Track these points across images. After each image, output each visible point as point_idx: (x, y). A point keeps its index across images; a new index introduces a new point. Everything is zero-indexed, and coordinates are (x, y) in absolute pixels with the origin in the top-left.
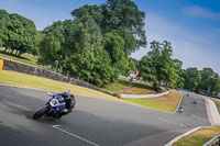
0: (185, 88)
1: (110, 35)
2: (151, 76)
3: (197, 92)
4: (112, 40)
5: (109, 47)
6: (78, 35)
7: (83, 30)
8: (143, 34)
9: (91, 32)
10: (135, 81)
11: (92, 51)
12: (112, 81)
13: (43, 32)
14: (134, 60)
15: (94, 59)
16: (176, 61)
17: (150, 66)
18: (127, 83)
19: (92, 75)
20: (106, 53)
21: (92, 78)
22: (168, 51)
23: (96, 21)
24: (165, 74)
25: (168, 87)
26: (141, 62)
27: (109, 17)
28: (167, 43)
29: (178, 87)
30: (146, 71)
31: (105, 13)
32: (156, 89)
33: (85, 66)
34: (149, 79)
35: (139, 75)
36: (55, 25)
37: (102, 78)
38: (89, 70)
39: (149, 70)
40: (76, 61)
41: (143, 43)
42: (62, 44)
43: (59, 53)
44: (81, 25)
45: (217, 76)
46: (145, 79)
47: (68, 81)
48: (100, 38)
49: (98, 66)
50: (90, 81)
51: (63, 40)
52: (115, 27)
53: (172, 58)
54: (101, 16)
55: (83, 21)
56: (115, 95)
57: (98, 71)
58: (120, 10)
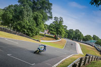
0: (68, 38)
1: (36, 13)
2: (54, 32)
3: (72, 40)
4: (37, 15)
5: (36, 19)
6: (21, 12)
7: (23, 10)
8: (51, 13)
9: (27, 11)
10: (47, 34)
11: (27, 20)
12: (36, 34)
13: (4, 10)
14: (47, 25)
15: (29, 24)
16: (65, 26)
17: (54, 28)
18: (43, 35)
19: (27, 31)
20: (34, 21)
21: (27, 33)
22: (61, 21)
23: (30, 6)
24: (60, 32)
25: (61, 37)
26: (50, 26)
27: (36, 4)
28: (61, 18)
29: (65, 37)
30: (52, 30)
31: (34, 2)
32: (56, 38)
33: (24, 27)
34: (53, 34)
35: (49, 32)
36: (10, 7)
37: (32, 32)
38: (26, 29)
39: (53, 30)
40: (20, 24)
41: (51, 18)
42: (13, 16)
43: (11, 20)
44: (22, 7)
45: (81, 33)
46: (51, 34)
47: (16, 34)
48: (32, 14)
49: (30, 27)
50: (26, 34)
51: (14, 14)
52: (38, 9)
53: (63, 25)
54: (32, 4)
55: (24, 6)
56: (37, 41)
57: (30, 29)
58: (41, 2)
